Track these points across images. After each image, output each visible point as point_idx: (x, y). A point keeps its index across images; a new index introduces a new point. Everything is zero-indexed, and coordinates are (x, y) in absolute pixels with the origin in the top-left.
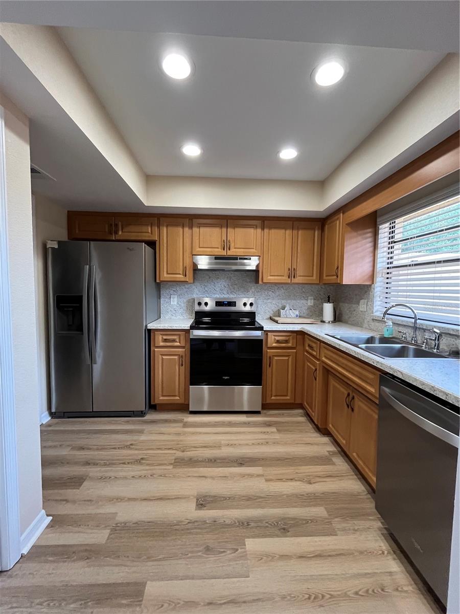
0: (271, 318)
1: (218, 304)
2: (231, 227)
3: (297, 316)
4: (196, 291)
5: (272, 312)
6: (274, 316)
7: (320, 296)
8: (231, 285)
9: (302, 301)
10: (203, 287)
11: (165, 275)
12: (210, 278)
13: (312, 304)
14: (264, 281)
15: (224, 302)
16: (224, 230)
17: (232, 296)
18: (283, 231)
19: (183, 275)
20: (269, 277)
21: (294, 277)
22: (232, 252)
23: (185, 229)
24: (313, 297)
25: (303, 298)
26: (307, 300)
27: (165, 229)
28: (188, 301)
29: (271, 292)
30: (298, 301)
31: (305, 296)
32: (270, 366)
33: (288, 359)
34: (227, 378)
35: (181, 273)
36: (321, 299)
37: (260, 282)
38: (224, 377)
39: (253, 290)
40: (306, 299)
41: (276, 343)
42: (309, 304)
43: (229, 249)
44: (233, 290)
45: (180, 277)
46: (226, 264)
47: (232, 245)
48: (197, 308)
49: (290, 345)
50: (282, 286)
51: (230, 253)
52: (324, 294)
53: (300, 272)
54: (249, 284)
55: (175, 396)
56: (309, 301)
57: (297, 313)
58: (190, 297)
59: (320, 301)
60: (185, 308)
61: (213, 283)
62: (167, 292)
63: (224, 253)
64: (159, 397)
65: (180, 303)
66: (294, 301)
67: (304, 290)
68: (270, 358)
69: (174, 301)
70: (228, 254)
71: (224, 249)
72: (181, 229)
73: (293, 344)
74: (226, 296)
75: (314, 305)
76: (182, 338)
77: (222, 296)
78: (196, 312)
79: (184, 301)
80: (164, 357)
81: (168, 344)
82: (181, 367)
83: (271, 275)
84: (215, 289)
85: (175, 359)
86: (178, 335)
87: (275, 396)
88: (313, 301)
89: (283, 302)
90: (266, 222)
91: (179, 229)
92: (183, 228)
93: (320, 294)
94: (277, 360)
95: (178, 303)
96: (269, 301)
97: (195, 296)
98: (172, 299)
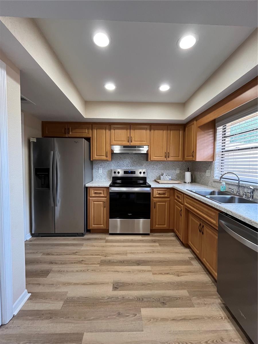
0: (155, 181)
1: (125, 172)
2: (133, 129)
3: (170, 179)
4: (113, 165)
5: (156, 177)
6: (158, 179)
8: (133, 162)
9: (173, 171)
10: (117, 163)
11: (96, 156)
12: (120, 158)
13: (179, 172)
14: (151, 160)
16: (129, 131)
17: (133, 168)
18: (162, 131)
19: (106, 156)
20: (154, 158)
21: (168, 157)
22: (133, 143)
24: (179, 169)
25: (173, 169)
26: (176, 170)
27: (95, 131)
28: (109, 171)
29: (155, 166)
30: (171, 171)
32: (155, 208)
33: (165, 204)
35: (104, 155)
37: (149, 160)
39: (145, 165)
41: (158, 194)
43: (132, 142)
44: (133, 164)
45: (104, 158)
46: (130, 150)
47: (133, 139)
48: (113, 175)
49: (166, 196)
50: (161, 162)
52: (186, 167)
53: (171, 154)
54: (143, 161)
55: (101, 225)
56: (177, 171)
57: (170, 177)
58: (109, 169)
59: (184, 171)
60: (107, 175)
61: (122, 161)
62: (97, 166)
63: (128, 144)
64: (92, 226)
65: (104, 172)
66: (169, 171)
67: (174, 164)
68: (155, 203)
69: (101, 171)
70: (131, 144)
71: (128, 142)
73: (168, 195)
74: (130, 168)
75: (180, 173)
76: (105, 192)
77: (127, 168)
78: (113, 177)
79: (106, 171)
80: (95, 203)
81: (97, 195)
82: (104, 208)
83: (155, 156)
84: (124, 164)
85: (101, 204)
86: (103, 190)
87: (158, 225)
88: (179, 171)
89: (162, 171)
90: (152, 126)
91: (103, 130)
92: (106, 130)
93: (183, 167)
94: (159, 204)
95: (103, 172)
96: (154, 171)
97: (112, 168)
98: (99, 170)
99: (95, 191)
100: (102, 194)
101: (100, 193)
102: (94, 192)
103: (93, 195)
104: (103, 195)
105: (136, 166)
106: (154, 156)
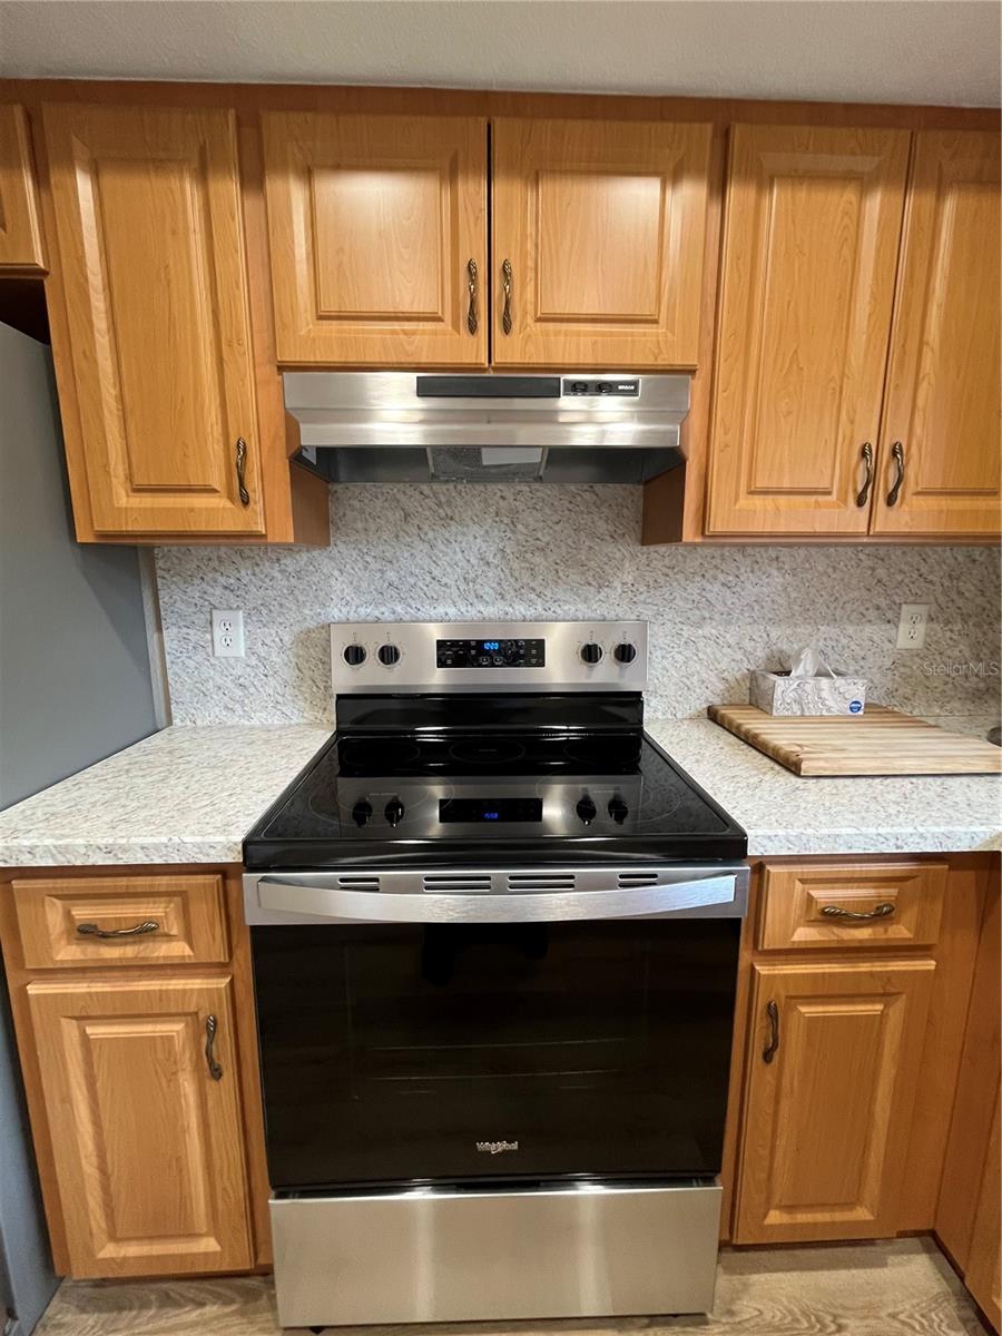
0: (713, 715)
1: (455, 653)
2: (513, 170)
3: (855, 706)
4: (339, 585)
5: (721, 686)
6: (731, 705)
7: (960, 602)
8: (521, 557)
9: (868, 630)
10: (374, 566)
11: (123, 499)
12: (406, 516)
13: (917, 644)
15: (480, 643)
16: (471, 190)
17: (520, 609)
18: (850, 195)
19: (230, 498)
20: (745, 502)
21: (891, 500)
22: (517, 350)
23: (212, 186)
24: (923, 609)
25: (872, 614)
26: (893, 622)
27: (84, 185)
28: (305, 639)
29: (717, 587)
30: (850, 630)
31: (883, 603)
32: (768, 1056)
33: (883, 1015)
34: (502, 1146)
35: (217, 478)
36: (965, 618)
37: (689, 532)
38: (483, 1146)
39: (629, 579)
40: (890, 615)
41: (811, 923)
42: (903, 641)
43: (507, 328)
44: (526, 578)
45: (214, 510)
46: (490, 417)
47: (523, 300)
48: (345, 679)
51: (514, 350)
52: (983, 593)
54: (609, 548)
55: (193, 1235)
56: (904, 627)
57: (857, 691)
58: (310, 616)
59: (958, 627)
60: (289, 674)
61: (425, 547)
62: (194, 592)
63: (470, 351)
64: (90, 1253)
65: (262, 651)
66: (833, 631)
67: (881, 572)
68: (772, 1013)
69: (233, 638)
70: (497, 359)
71: (473, 328)
72: (189, 191)
74: (491, 611)
75: (927, 646)
76: (205, 912)
77: (472, 613)
78: (339, 697)
79: (278, 640)
80: (96, 1031)
81: (111, 953)
82: (210, 1084)
83: (760, 483)
84: (436, 573)
85: (168, 1039)
86: (169, 894)
87: (790, 1208)
88: (921, 628)
89: (774, 635)
90: (738, 132)
91: (174, 183)
92: (202, 176)
93: (960, 593)
94: (812, 1021)
95: (251, 651)
96: (707, 630)
97: (336, 612)
98: (219, 632)
99: (83, 913)
100: (168, 937)
101: (145, 931)
102: (68, 915)
103: (69, 953)
104: (179, 949)
105: (548, 593)
106: (743, 488)
